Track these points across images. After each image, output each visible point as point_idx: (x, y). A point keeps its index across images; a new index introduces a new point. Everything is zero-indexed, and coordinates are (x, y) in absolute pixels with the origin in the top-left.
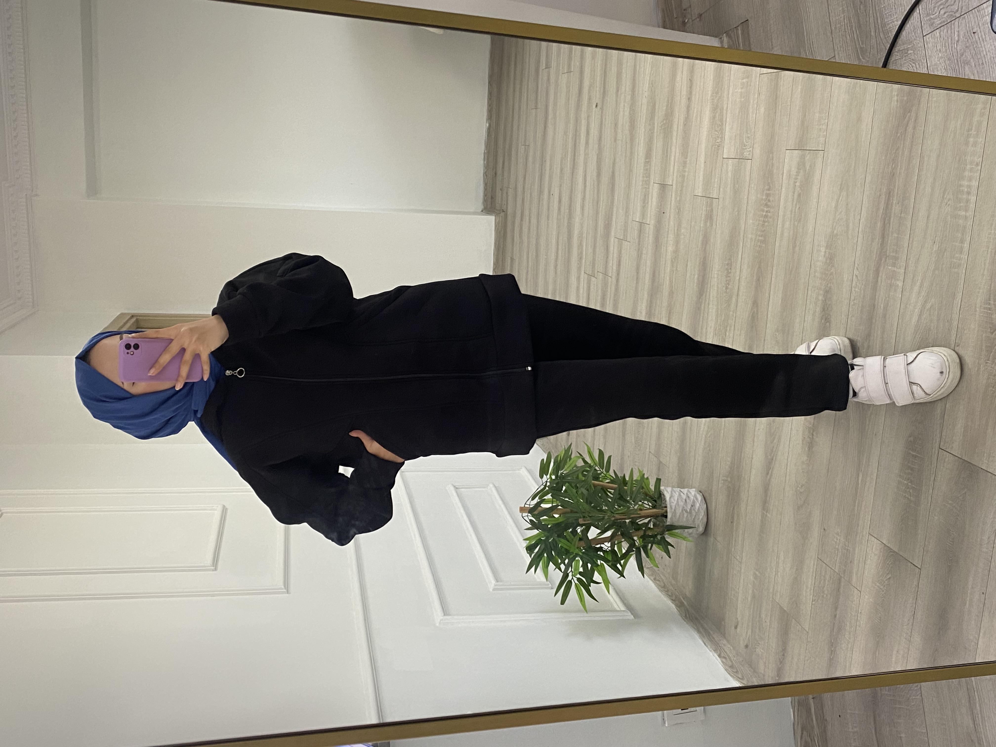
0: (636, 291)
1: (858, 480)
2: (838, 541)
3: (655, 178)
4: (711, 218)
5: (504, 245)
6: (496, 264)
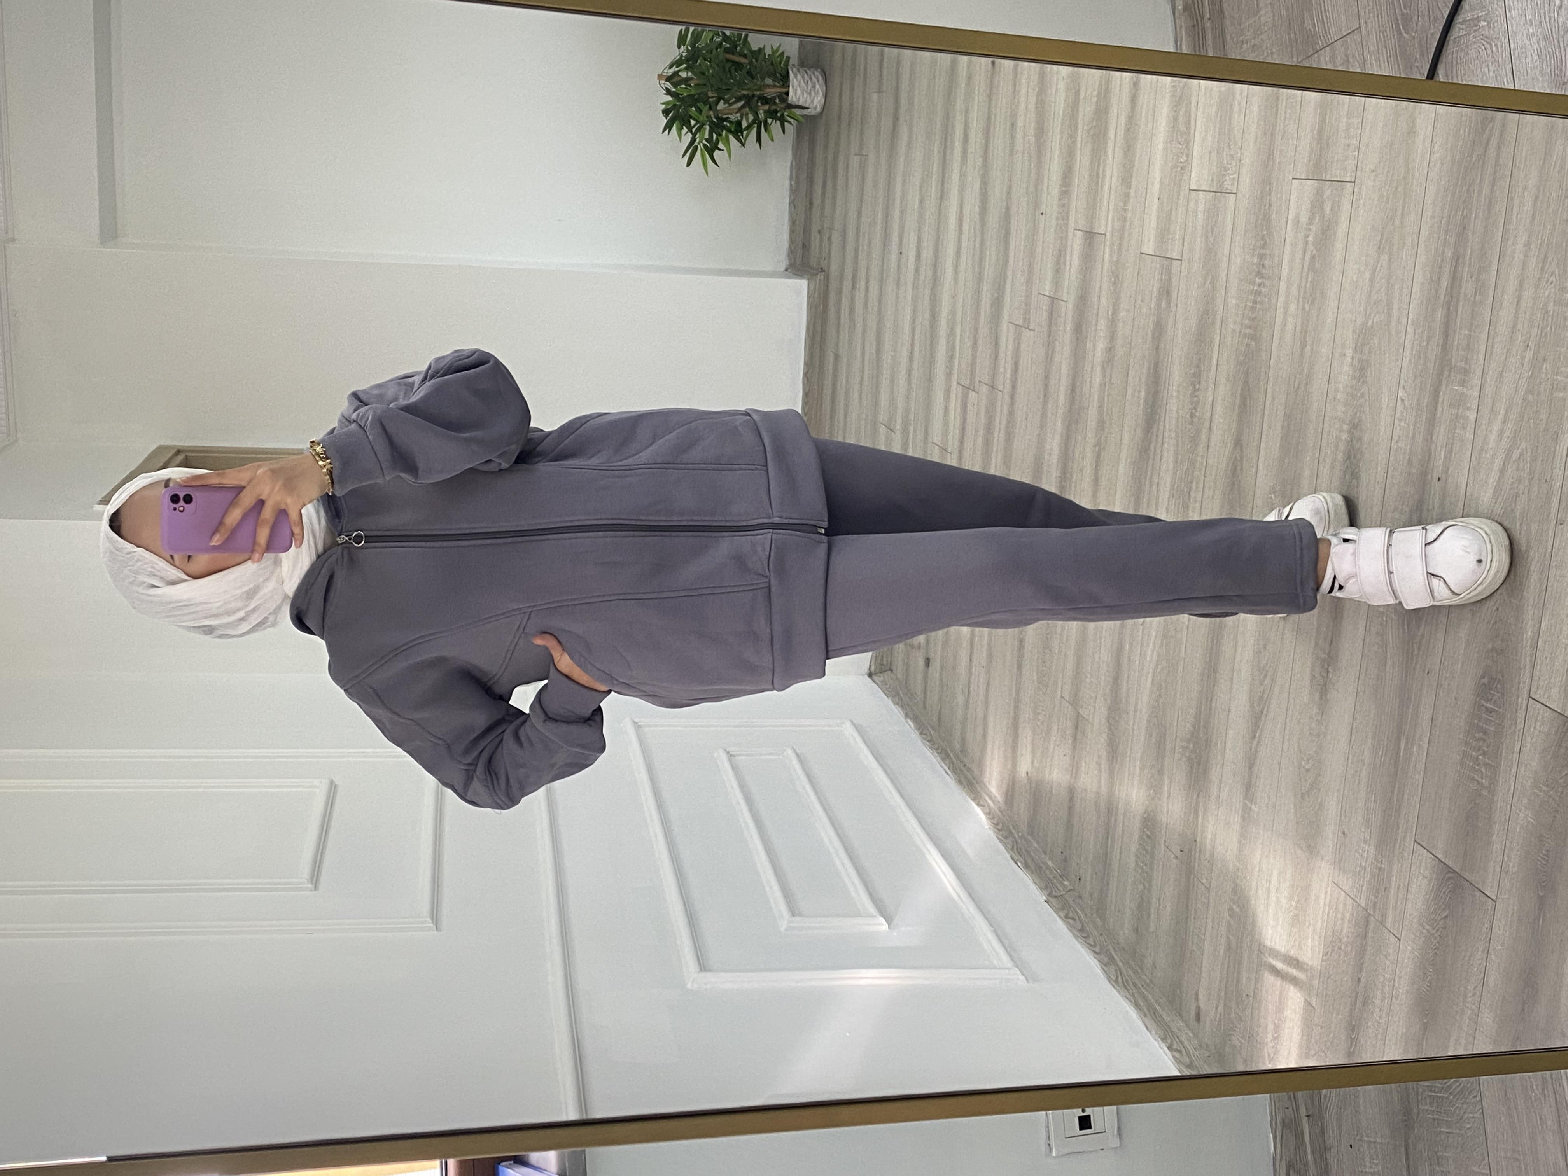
0: (1044, 415)
1: (1399, 748)
2: (1365, 855)
3: (1077, 218)
4: (1168, 293)
5: (824, 331)
6: (808, 364)
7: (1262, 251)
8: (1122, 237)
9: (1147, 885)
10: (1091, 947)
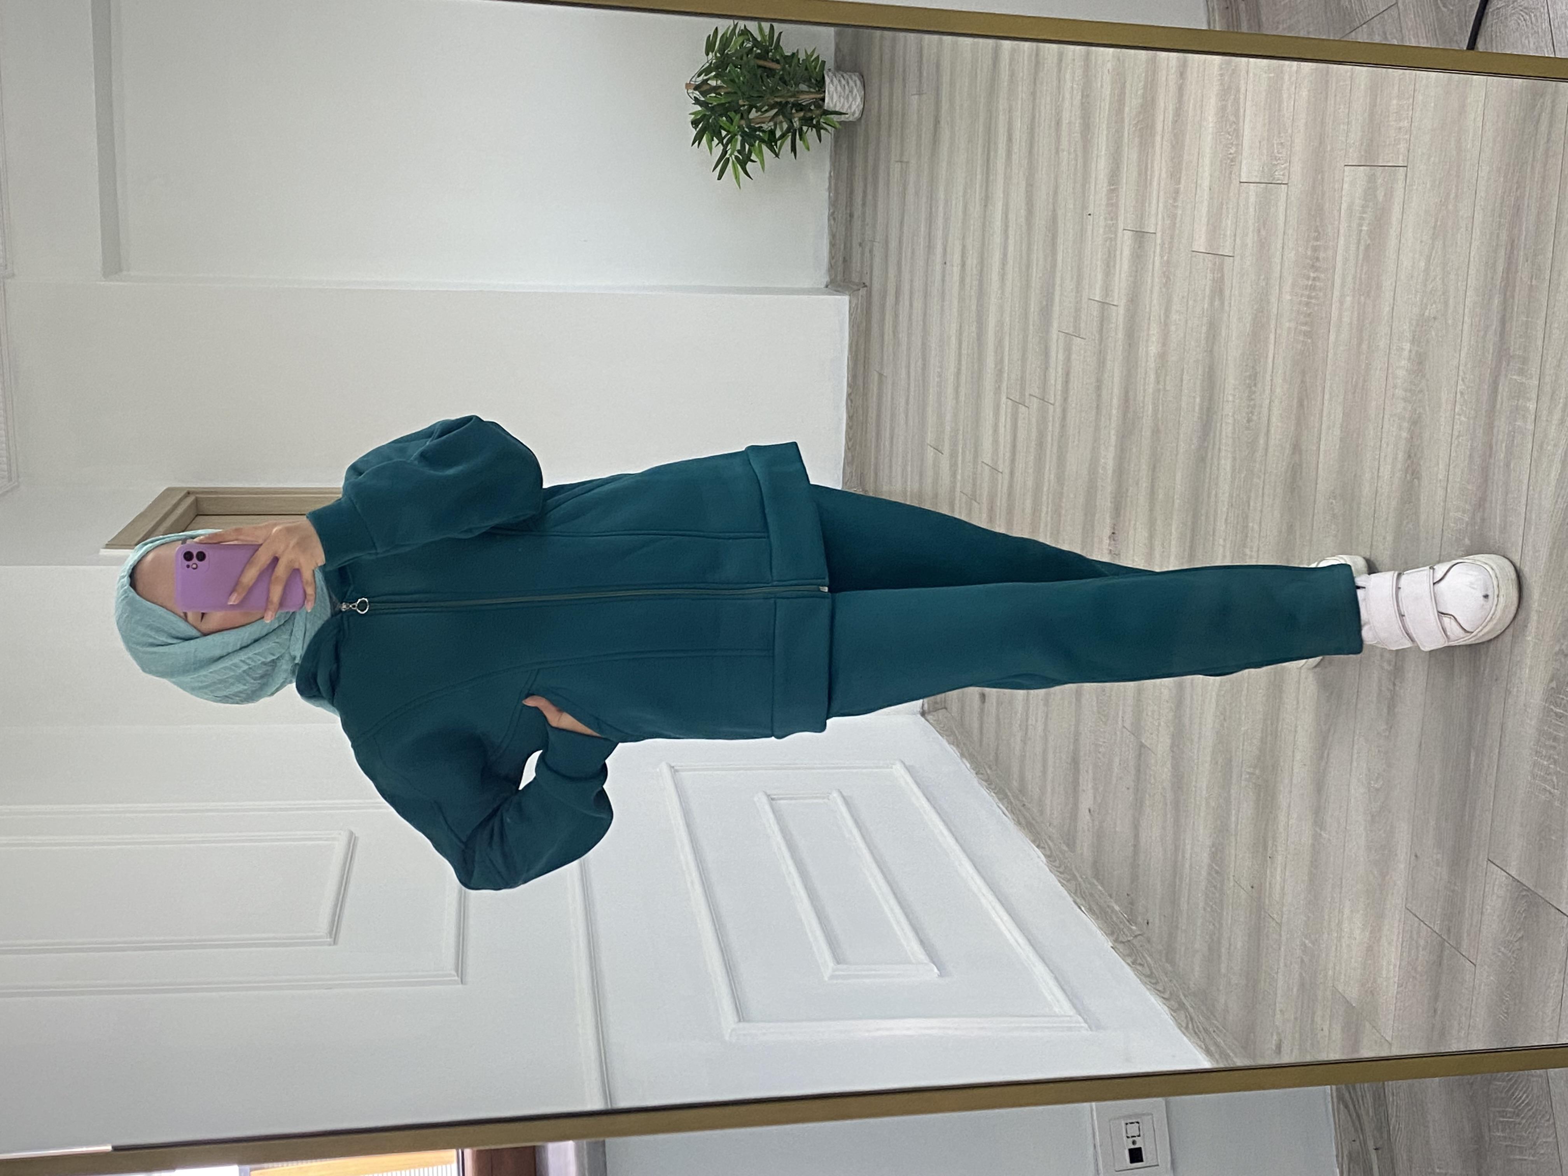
0: (1097, 429)
1: (1469, 762)
2: (1438, 877)
3: (1126, 218)
4: (1221, 291)
5: (867, 350)
6: (852, 384)
7: (1315, 243)
8: (1172, 237)
9: (1217, 925)
10: (1160, 993)
